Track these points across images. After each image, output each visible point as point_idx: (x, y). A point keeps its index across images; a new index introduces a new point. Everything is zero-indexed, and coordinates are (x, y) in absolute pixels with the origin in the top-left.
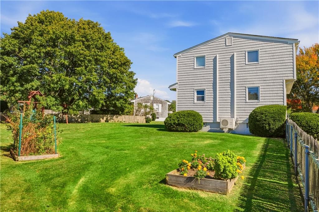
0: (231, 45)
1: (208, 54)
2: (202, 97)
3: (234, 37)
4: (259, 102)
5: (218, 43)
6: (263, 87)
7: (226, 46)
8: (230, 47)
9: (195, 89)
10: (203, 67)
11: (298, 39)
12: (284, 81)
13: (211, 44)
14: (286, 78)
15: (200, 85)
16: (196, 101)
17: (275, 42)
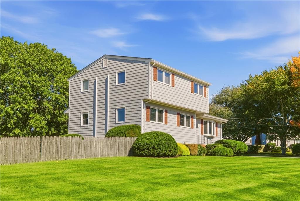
0: (107, 67)
1: (91, 77)
2: (86, 120)
3: (109, 59)
4: (124, 123)
5: (98, 66)
6: (127, 108)
7: (103, 68)
8: (105, 69)
9: (82, 113)
10: (87, 90)
11: (151, 59)
12: (142, 101)
13: (93, 67)
14: (143, 98)
15: (85, 108)
16: (82, 125)
17: (136, 63)
